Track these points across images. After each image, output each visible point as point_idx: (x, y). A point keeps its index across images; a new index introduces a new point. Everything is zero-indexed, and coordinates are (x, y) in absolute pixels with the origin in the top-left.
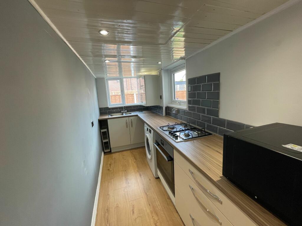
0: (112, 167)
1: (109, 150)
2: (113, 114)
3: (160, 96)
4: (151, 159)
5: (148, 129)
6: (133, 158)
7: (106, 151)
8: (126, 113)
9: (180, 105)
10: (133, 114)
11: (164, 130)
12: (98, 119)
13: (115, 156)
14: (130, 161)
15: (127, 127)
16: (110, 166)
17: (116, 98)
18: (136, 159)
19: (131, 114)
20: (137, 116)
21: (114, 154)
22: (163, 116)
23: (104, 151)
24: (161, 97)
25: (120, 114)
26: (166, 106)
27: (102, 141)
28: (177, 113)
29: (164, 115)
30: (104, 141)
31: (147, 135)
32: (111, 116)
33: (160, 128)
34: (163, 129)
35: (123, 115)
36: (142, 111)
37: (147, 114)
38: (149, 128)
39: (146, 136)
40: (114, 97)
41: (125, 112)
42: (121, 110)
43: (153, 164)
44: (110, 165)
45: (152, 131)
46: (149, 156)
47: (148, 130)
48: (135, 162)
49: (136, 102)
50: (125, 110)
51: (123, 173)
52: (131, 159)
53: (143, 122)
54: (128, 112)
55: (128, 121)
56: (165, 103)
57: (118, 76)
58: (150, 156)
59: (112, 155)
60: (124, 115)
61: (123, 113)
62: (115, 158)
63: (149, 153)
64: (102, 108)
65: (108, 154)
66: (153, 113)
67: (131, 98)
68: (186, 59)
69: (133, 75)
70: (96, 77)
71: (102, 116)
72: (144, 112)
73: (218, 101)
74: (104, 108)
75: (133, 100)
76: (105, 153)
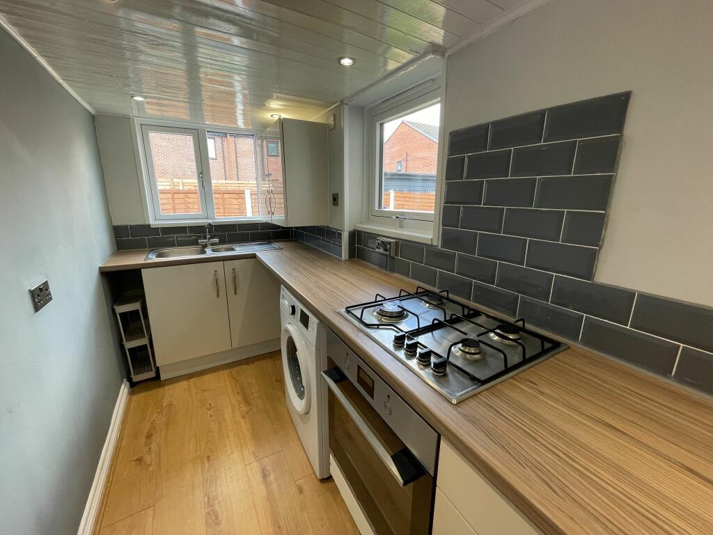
0: (154, 447)
1: (152, 374)
2: (165, 250)
3: (333, 195)
4: (307, 413)
5: (293, 308)
6: (240, 398)
7: (136, 378)
8: (215, 247)
9: (401, 227)
10: (240, 250)
11: (368, 326)
12: (100, 268)
13: (172, 394)
14: (228, 414)
15: (218, 296)
16: (148, 444)
17: (190, 200)
18: (247, 403)
19: (233, 250)
20: (254, 256)
21: (171, 386)
22: (340, 261)
23: (130, 380)
24: (336, 200)
25: (192, 248)
26: (352, 229)
27: (122, 347)
28: (393, 254)
29: (343, 258)
30: (129, 345)
31: (290, 328)
32: (160, 256)
33: (348, 312)
34: (360, 320)
35: (204, 252)
36: (269, 243)
37: (287, 254)
38: (299, 306)
39: (287, 331)
40: (182, 196)
41: (212, 245)
42: (200, 237)
43: (311, 433)
44: (149, 436)
45: (313, 321)
46: (298, 404)
47: (293, 312)
48: (243, 417)
49: (251, 212)
50: (212, 237)
51: (199, 470)
52: (233, 406)
53: (276, 282)
54: (222, 242)
55: (221, 275)
56: (350, 217)
57: (187, 117)
58: (303, 402)
59: (161, 390)
60: (209, 253)
61: (205, 246)
62: (170, 405)
63: (296, 391)
64: (126, 227)
65: (146, 390)
66: (308, 249)
67: (235, 202)
68: (447, 55)
69: (241, 123)
70: (94, 109)
71: (124, 254)
72: (276, 245)
73: (604, 215)
74: (134, 228)
75: (242, 210)
76: (133, 385)
